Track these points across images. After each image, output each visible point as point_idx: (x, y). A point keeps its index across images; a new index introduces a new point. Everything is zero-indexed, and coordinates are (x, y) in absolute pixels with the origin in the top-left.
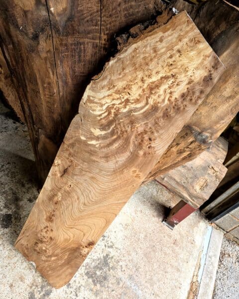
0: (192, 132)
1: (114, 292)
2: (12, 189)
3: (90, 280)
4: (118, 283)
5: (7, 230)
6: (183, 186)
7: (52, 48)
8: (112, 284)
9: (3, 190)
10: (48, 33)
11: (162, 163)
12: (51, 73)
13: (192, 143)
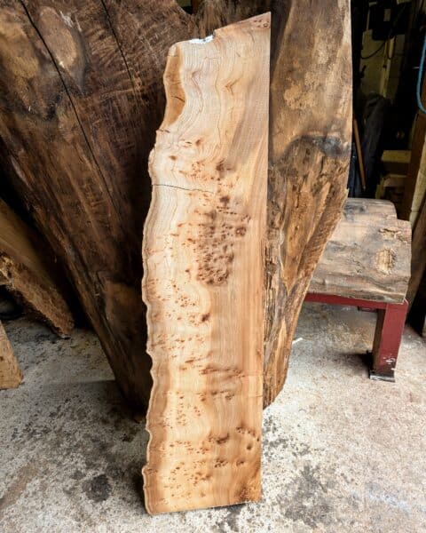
0: (313, 145)
1: (356, 524)
2: (89, 436)
3: (301, 523)
4: (355, 506)
5: (107, 503)
6: (359, 277)
7: (76, 121)
8: (344, 511)
9: (75, 443)
10: (66, 101)
11: (301, 229)
12: (87, 161)
13: (322, 162)
